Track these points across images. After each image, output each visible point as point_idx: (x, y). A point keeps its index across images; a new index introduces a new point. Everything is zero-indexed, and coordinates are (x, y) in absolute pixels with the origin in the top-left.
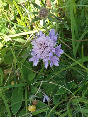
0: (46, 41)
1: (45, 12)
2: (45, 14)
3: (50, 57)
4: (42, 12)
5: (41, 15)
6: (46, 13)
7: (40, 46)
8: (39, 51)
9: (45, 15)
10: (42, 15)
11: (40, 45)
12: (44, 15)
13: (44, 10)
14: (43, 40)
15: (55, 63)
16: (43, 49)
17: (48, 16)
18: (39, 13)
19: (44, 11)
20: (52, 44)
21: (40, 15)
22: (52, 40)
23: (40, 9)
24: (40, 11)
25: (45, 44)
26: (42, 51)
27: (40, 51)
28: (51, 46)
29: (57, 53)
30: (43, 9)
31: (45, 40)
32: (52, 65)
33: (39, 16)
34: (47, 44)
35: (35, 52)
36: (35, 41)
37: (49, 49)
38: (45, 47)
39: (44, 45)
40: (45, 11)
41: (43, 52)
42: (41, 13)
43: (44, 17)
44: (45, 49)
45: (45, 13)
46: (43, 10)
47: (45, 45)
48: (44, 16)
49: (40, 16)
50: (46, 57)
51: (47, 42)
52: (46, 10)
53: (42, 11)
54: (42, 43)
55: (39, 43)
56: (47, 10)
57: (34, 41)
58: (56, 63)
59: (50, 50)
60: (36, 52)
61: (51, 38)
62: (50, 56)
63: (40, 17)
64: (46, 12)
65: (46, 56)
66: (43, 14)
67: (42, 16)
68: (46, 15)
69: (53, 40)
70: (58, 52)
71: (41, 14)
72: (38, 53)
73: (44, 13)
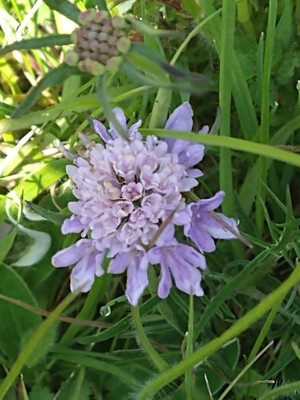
0: (146, 162)
1: (103, 36)
2: (104, 47)
3: (161, 248)
4: (92, 35)
5: (86, 53)
6: (112, 40)
7: (113, 190)
8: (106, 216)
9: (106, 54)
10: (91, 51)
11: (114, 185)
12: (100, 53)
13: (102, 25)
14: (129, 159)
15: (181, 279)
16: (125, 208)
17: (120, 54)
18: (74, 38)
19: (99, 32)
20: (174, 179)
21: (80, 49)
22: (176, 160)
23: (76, 21)
24: (76, 31)
25: (137, 180)
26: (125, 214)
27: (112, 217)
28: (167, 192)
29: (199, 233)
30: (93, 22)
31: (141, 157)
32: (165, 287)
33: (75, 57)
34: (148, 183)
35: (83, 220)
36: (88, 159)
37: (156, 207)
38: (137, 197)
39: (132, 184)
40: (106, 28)
41: (126, 219)
42: (86, 39)
43: (100, 62)
44: (137, 203)
45: (106, 42)
46: (95, 27)
47: (140, 187)
48: (103, 57)
49: (82, 59)
50: (139, 248)
51: (147, 170)
52: (111, 24)
53: (89, 29)
54: (122, 174)
55: (109, 170)
56: (115, 24)
57: (80, 161)
58: (189, 278)
59: (162, 214)
60: (89, 220)
61: (170, 150)
62: (160, 243)
63: (80, 64)
64: (111, 33)
65: (139, 241)
66: (94, 45)
67: (92, 58)
68: (110, 51)
69: (181, 163)
70: (204, 226)
71: (85, 45)
72: (99, 226)
73: (100, 42)
